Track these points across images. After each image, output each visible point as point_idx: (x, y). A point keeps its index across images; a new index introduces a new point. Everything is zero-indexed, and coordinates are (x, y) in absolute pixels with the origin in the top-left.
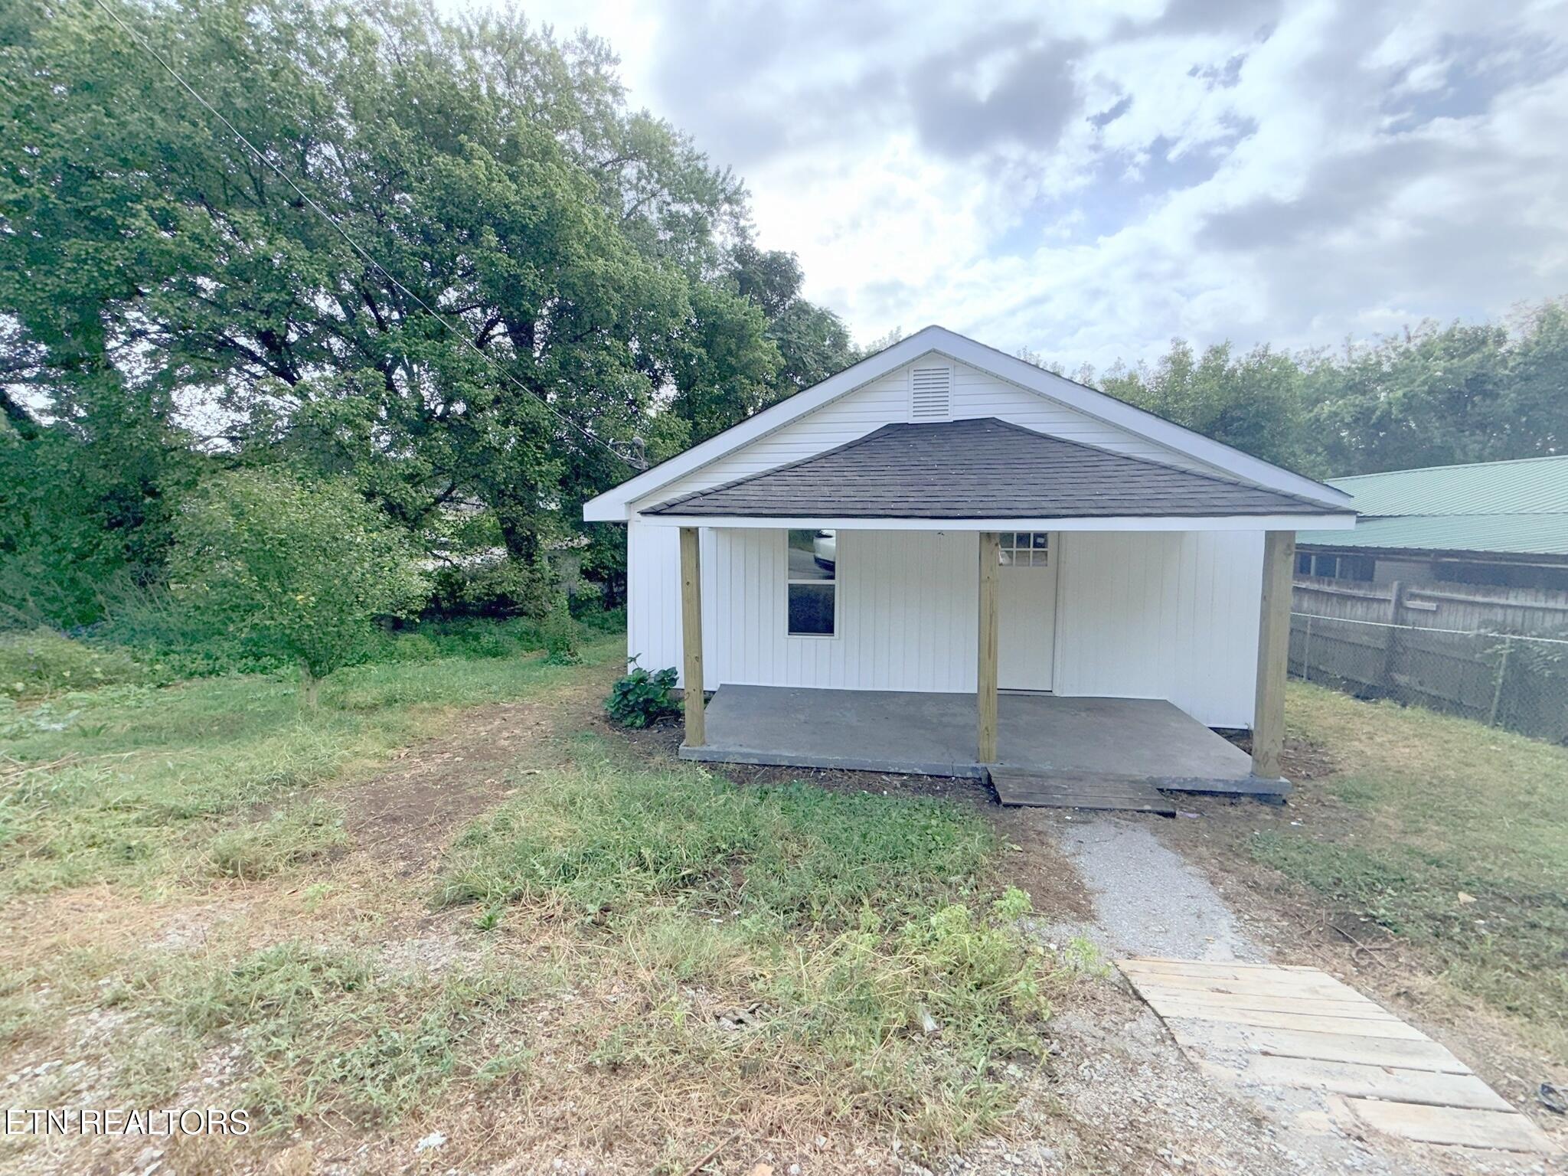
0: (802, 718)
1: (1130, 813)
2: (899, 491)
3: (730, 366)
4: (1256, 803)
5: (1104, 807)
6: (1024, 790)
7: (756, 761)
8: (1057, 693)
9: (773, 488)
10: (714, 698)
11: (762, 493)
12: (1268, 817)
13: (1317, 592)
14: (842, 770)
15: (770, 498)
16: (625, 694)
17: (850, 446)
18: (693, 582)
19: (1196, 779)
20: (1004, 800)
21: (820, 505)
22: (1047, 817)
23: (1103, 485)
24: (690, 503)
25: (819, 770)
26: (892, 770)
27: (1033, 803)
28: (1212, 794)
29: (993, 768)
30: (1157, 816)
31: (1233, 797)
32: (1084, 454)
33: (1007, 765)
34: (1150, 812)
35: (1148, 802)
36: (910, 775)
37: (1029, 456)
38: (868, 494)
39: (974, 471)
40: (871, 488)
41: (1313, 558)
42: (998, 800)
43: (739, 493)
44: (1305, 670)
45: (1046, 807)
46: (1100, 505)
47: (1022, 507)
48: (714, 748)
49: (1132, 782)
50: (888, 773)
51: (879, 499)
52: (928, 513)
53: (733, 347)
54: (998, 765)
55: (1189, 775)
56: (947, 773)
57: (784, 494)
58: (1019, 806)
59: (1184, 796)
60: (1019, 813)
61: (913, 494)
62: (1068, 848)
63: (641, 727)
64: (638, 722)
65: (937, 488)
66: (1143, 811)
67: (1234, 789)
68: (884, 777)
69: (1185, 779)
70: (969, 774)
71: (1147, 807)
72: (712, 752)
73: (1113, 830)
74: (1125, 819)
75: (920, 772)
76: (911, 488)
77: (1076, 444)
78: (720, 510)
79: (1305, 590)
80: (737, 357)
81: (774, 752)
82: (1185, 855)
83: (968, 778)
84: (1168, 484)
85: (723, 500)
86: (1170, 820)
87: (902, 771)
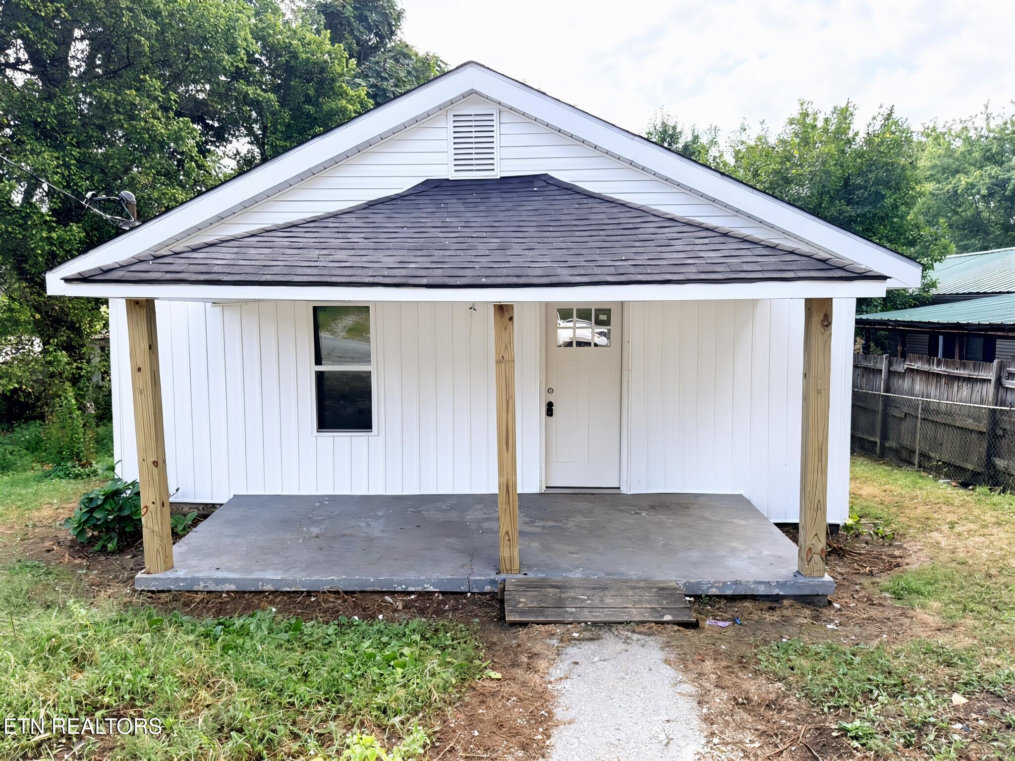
0: (315, 530)
1: (647, 625)
2: (402, 255)
4: (798, 606)
5: (620, 620)
6: (535, 604)
7: (233, 587)
8: (624, 490)
9: (253, 251)
10: (217, 512)
11: (233, 256)
12: (805, 621)
13: (928, 374)
14: (337, 592)
15: (241, 262)
16: (91, 511)
17: (371, 205)
18: (146, 369)
19: (736, 583)
20: (510, 618)
21: (299, 271)
22: (552, 635)
23: (634, 250)
24: (133, 268)
25: (309, 594)
26: (399, 589)
27: (541, 619)
28: (754, 598)
29: (512, 579)
30: (676, 628)
31: (772, 601)
32: (629, 215)
33: (531, 575)
34: (668, 623)
35: (668, 610)
36: (420, 594)
37: (566, 217)
38: (364, 259)
39: (499, 234)
40: (371, 252)
41: (941, 338)
42: (502, 618)
43: (204, 255)
44: (917, 457)
45: (555, 623)
46: (620, 271)
47: (535, 273)
48: (181, 574)
49: (663, 589)
50: (392, 593)
51: (375, 265)
52: (424, 281)
53: (311, 92)
54: (521, 576)
55: (729, 578)
56: (463, 589)
57: (262, 257)
58: (524, 624)
59: (723, 602)
60: (522, 632)
61: (417, 259)
62: (556, 672)
63: (113, 553)
64: (110, 546)
65: (449, 253)
66: (663, 623)
67: (776, 591)
68: (388, 598)
69: (725, 584)
70: (488, 588)
71: (668, 618)
72: (177, 580)
73: (620, 646)
74: (640, 633)
75: (431, 589)
76: (419, 253)
77: (624, 205)
78: (169, 276)
79: (918, 371)
80: (317, 104)
81: (257, 575)
82: (686, 670)
83: (485, 594)
85: (179, 264)
86: (690, 633)
87: (411, 589)
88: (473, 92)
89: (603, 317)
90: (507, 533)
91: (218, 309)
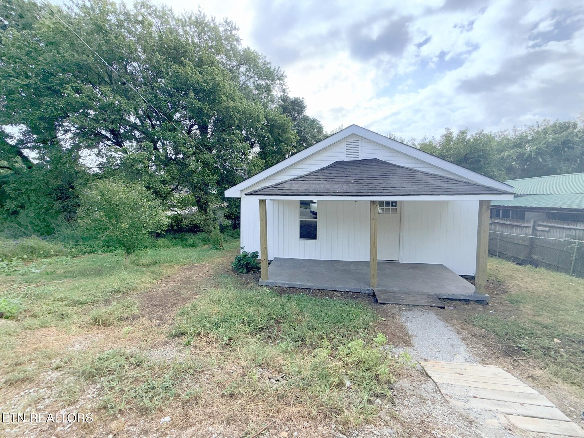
0: (304, 270)
1: (427, 307)
2: (340, 186)
3: (279, 140)
4: (476, 304)
5: (418, 304)
6: (387, 298)
7: (287, 286)
8: (401, 261)
9: (294, 185)
10: (272, 262)
11: (289, 187)
12: (481, 309)
13: (502, 224)
14: (319, 290)
15: (292, 189)
16: (239, 261)
17: (322, 170)
18: (264, 220)
19: (453, 294)
20: (379, 301)
21: (310, 191)
22: (396, 308)
23: (417, 184)
24: (263, 191)
25: (310, 289)
26: (338, 290)
27: (390, 302)
28: (459, 300)
29: (376, 289)
30: (438, 308)
31: (467, 301)
32: (410, 172)
33: (381, 288)
34: (435, 306)
35: (434, 303)
36: (344, 292)
37: (389, 173)
38: (328, 187)
39: (368, 179)
40: (330, 185)
41: (501, 211)
42: (377, 301)
43: (281, 187)
44: (498, 254)
45: (395, 304)
46: (416, 191)
47: (386, 192)
48: (271, 281)
49: (429, 295)
50: (336, 291)
51: (333, 189)
52: (351, 194)
53: (280, 133)
54: (377, 288)
55: (450, 293)
56: (358, 291)
57: (298, 187)
58: (385, 304)
59: (449, 301)
60: (385, 306)
61: (345, 187)
62: (403, 319)
63: (245, 273)
64: (244, 271)
65: (354, 185)
66: (432, 306)
67: (468, 298)
68: (334, 292)
69: (449, 294)
70: (367, 292)
71: (434, 305)
72: (270, 283)
73: (421, 313)
74: (426, 309)
75: (348, 291)
76: (345, 185)
77: (407, 168)
78: (274, 193)
79: (497, 223)
80: (282, 136)
81: (294, 283)
82: (448, 323)
83: (366, 293)
84: (441, 183)
85: (275, 189)
86: (443, 310)
87: (341, 290)
88: (354, 134)
89: (394, 204)
90: (373, 274)
91: (272, 201)
